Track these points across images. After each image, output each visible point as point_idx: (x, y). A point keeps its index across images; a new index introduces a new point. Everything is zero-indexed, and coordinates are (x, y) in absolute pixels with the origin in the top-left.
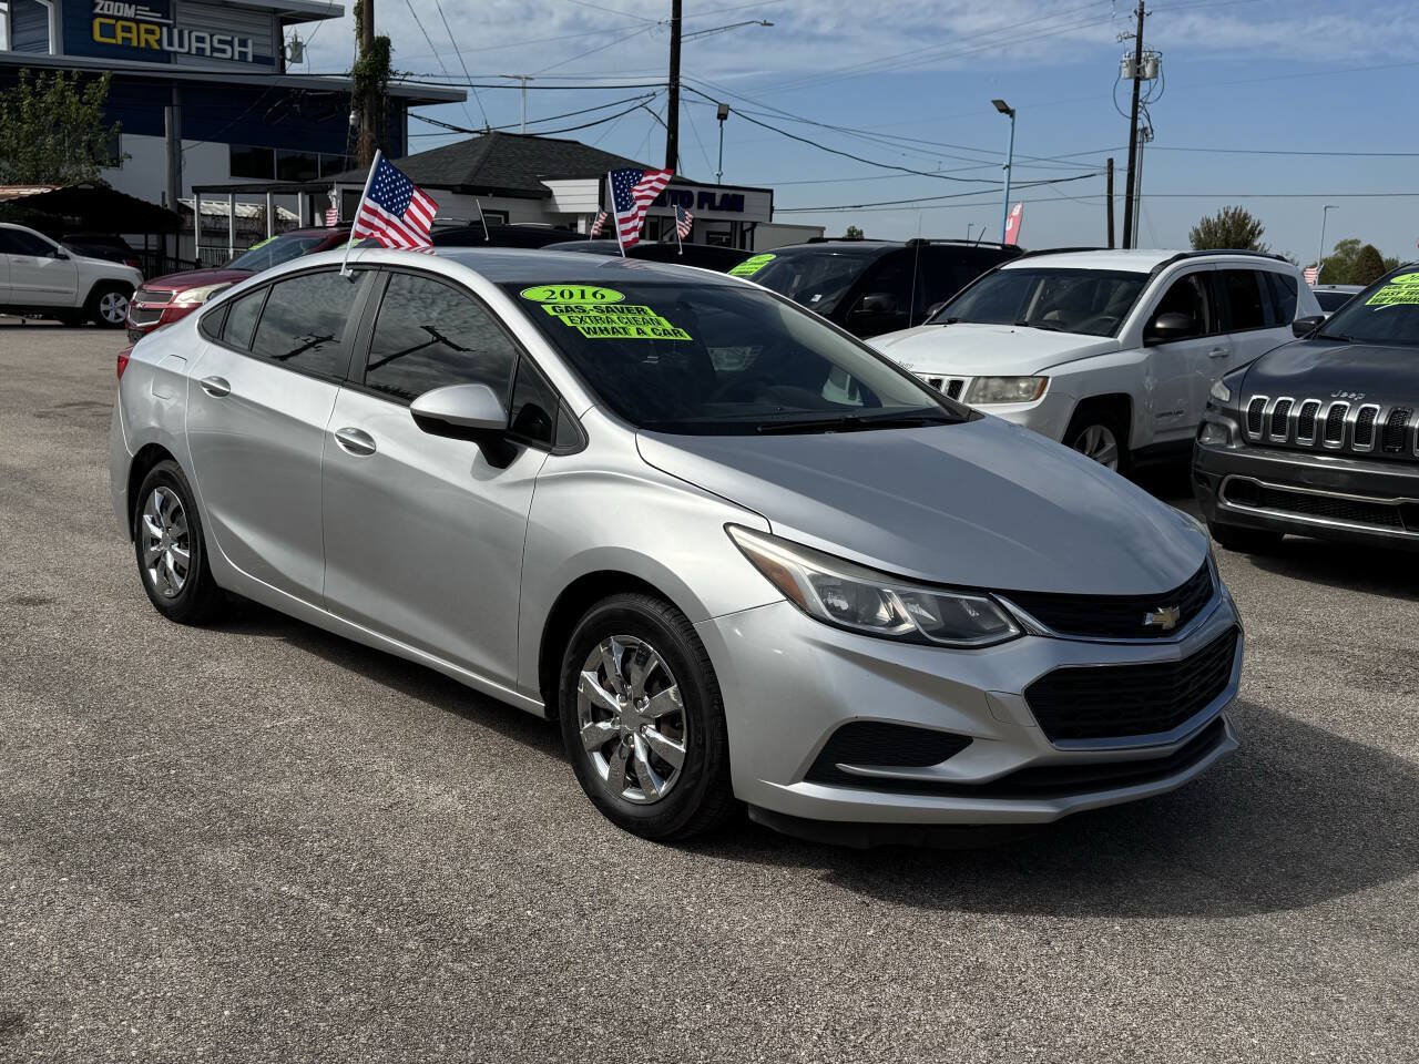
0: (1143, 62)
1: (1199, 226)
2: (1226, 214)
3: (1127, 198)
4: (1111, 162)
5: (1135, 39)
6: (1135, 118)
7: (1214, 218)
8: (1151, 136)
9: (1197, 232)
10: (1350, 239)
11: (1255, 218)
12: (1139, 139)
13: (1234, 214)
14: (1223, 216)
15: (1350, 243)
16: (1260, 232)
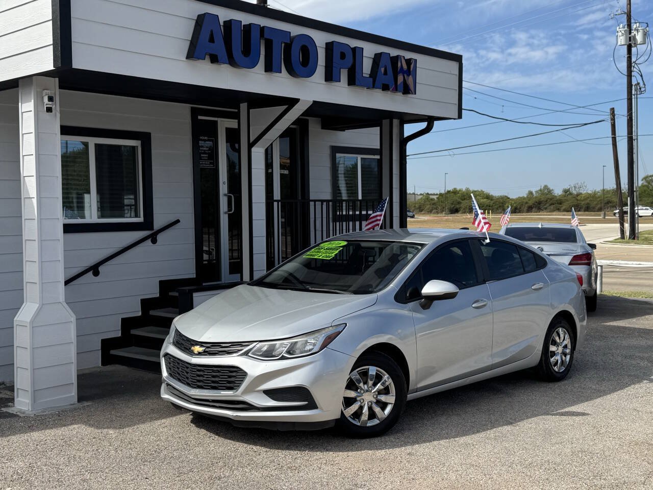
0: (634, 33)
3: (628, 137)
4: (613, 110)
5: (626, 16)
6: (630, 76)
8: (643, 89)
12: (633, 92)
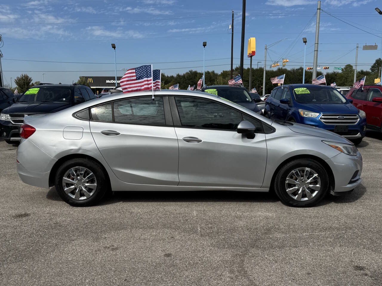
1: (16, 79)
2: (23, 76)
7: (20, 77)
8: (2, 56)
9: (16, 80)
10: (37, 81)
11: (30, 77)
13: (24, 76)
14: (22, 76)
15: (38, 82)
16: (32, 80)
